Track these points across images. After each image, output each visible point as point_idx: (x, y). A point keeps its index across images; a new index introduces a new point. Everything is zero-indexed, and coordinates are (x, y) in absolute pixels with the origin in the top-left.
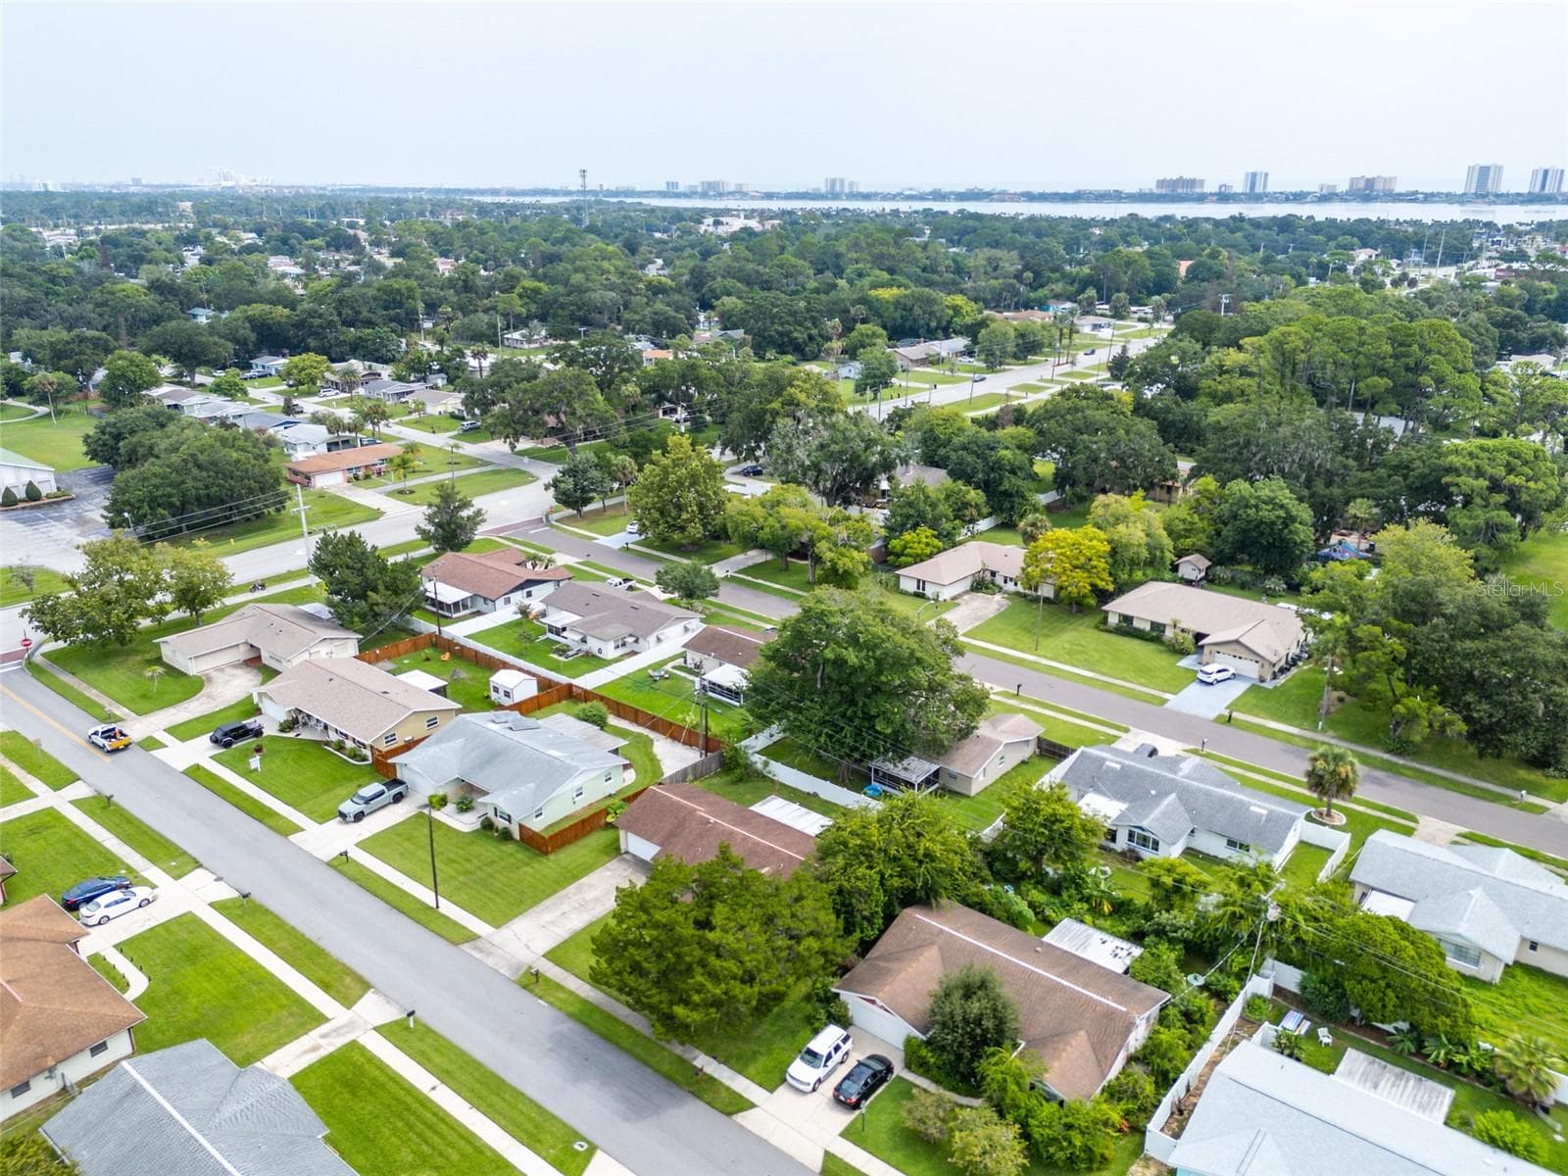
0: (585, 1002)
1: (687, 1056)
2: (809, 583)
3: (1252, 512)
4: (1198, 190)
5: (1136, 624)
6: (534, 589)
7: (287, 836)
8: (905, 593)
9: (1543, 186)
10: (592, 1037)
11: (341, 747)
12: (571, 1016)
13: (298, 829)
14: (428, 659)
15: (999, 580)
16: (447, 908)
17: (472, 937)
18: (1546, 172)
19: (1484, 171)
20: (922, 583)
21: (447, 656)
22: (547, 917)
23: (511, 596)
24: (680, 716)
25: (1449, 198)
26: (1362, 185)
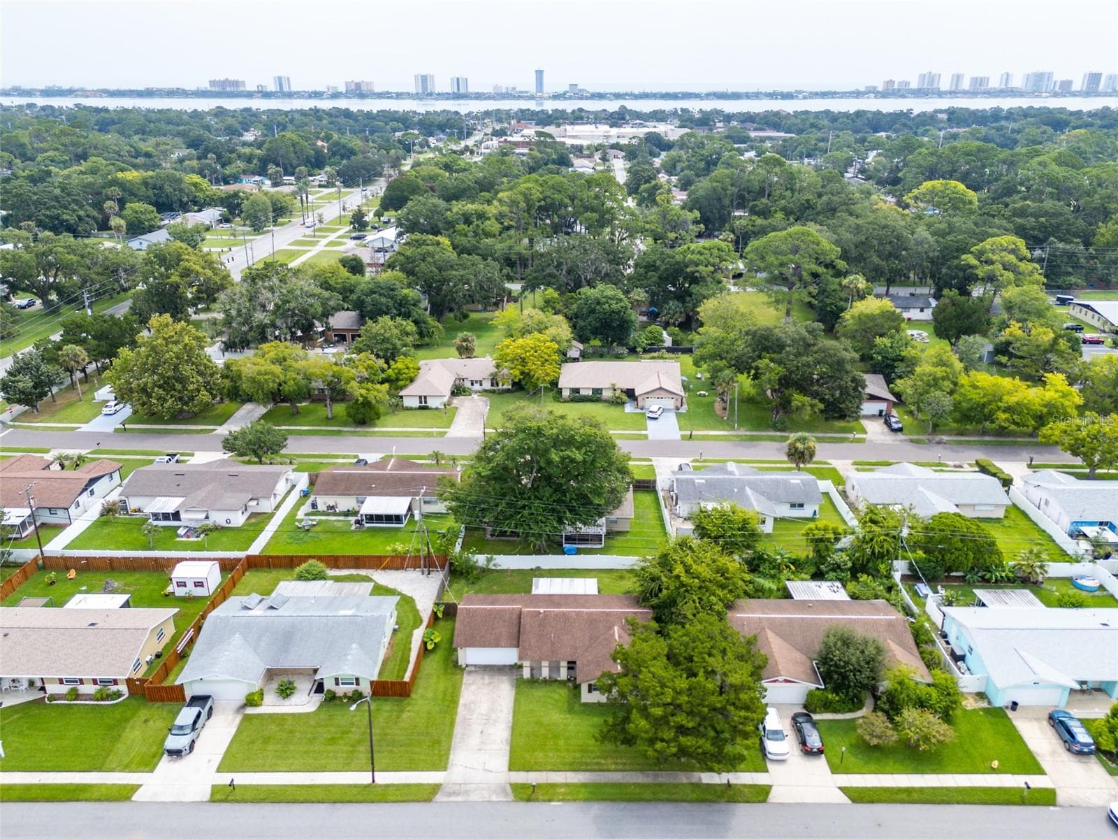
0: (585, 785)
1: (694, 780)
2: (327, 418)
3: (606, 306)
4: (241, 89)
5: (583, 393)
6: (95, 487)
7: (128, 798)
8: (408, 409)
9: (458, 89)
10: (622, 805)
11: (75, 695)
12: (587, 800)
13: (135, 788)
14: (52, 583)
15: (467, 384)
16: (383, 778)
17: (436, 788)
18: (458, 79)
19: (424, 79)
20: (423, 399)
21: (72, 574)
22: (474, 741)
23: (79, 499)
24: (388, 548)
25: (409, 96)
26: (353, 87)
